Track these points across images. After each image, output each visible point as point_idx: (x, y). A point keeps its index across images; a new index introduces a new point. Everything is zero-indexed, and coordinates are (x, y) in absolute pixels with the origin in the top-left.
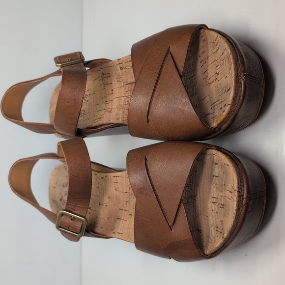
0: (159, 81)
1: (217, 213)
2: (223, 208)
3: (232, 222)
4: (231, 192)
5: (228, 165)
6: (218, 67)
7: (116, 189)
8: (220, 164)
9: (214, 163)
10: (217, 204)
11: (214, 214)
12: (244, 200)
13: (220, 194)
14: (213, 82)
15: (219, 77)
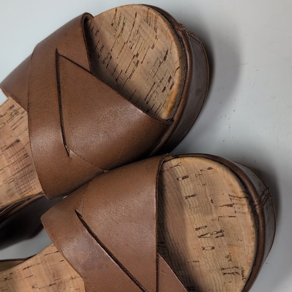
0: (62, 93)
1: (213, 248)
2: (223, 236)
3: (253, 247)
4: (231, 206)
5: (209, 169)
6: (133, 47)
7: (33, 287)
8: (193, 175)
9: (180, 179)
10: (209, 235)
11: (208, 253)
12: (257, 207)
13: (209, 218)
14: (133, 71)
15: (140, 58)
